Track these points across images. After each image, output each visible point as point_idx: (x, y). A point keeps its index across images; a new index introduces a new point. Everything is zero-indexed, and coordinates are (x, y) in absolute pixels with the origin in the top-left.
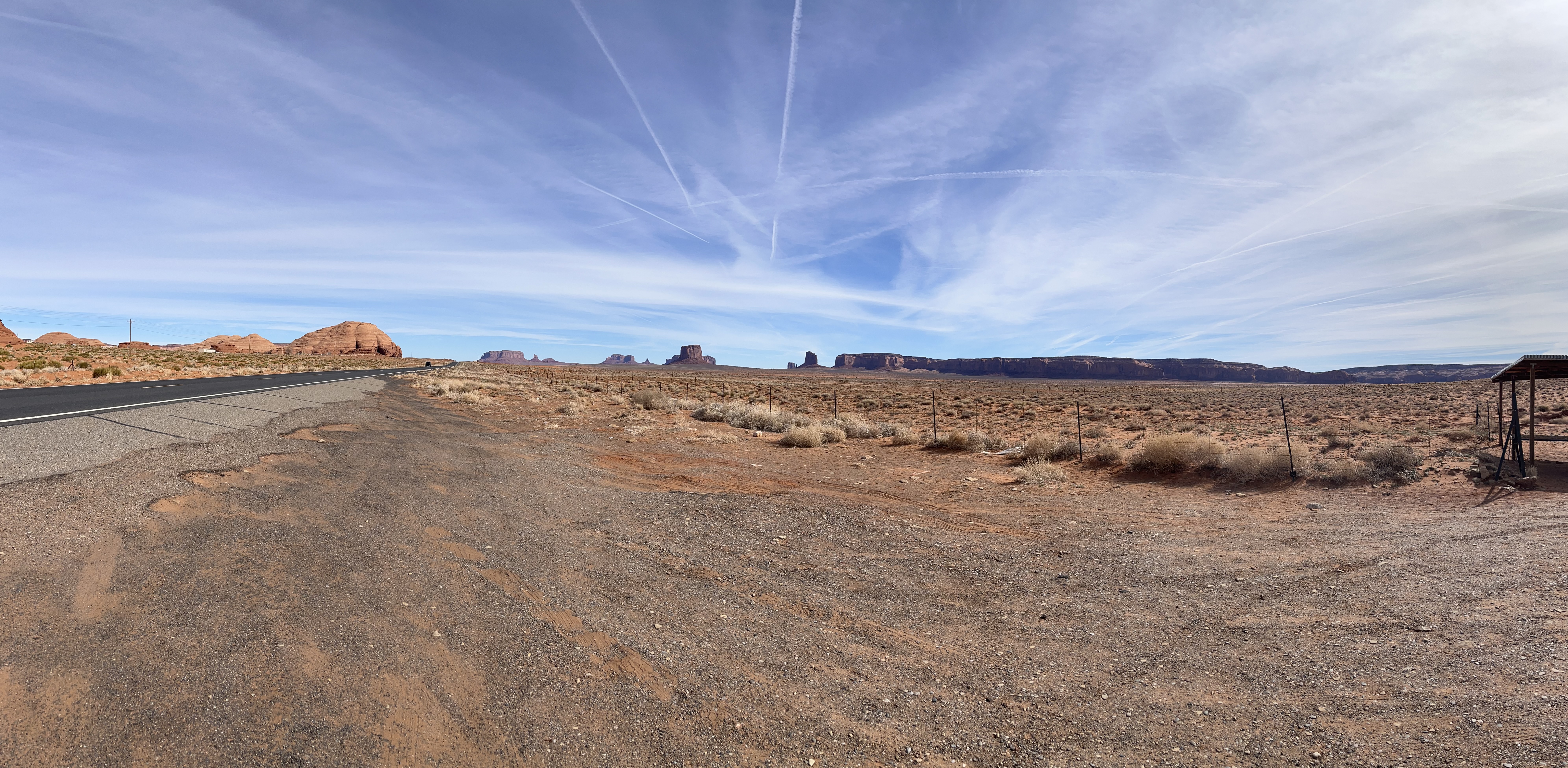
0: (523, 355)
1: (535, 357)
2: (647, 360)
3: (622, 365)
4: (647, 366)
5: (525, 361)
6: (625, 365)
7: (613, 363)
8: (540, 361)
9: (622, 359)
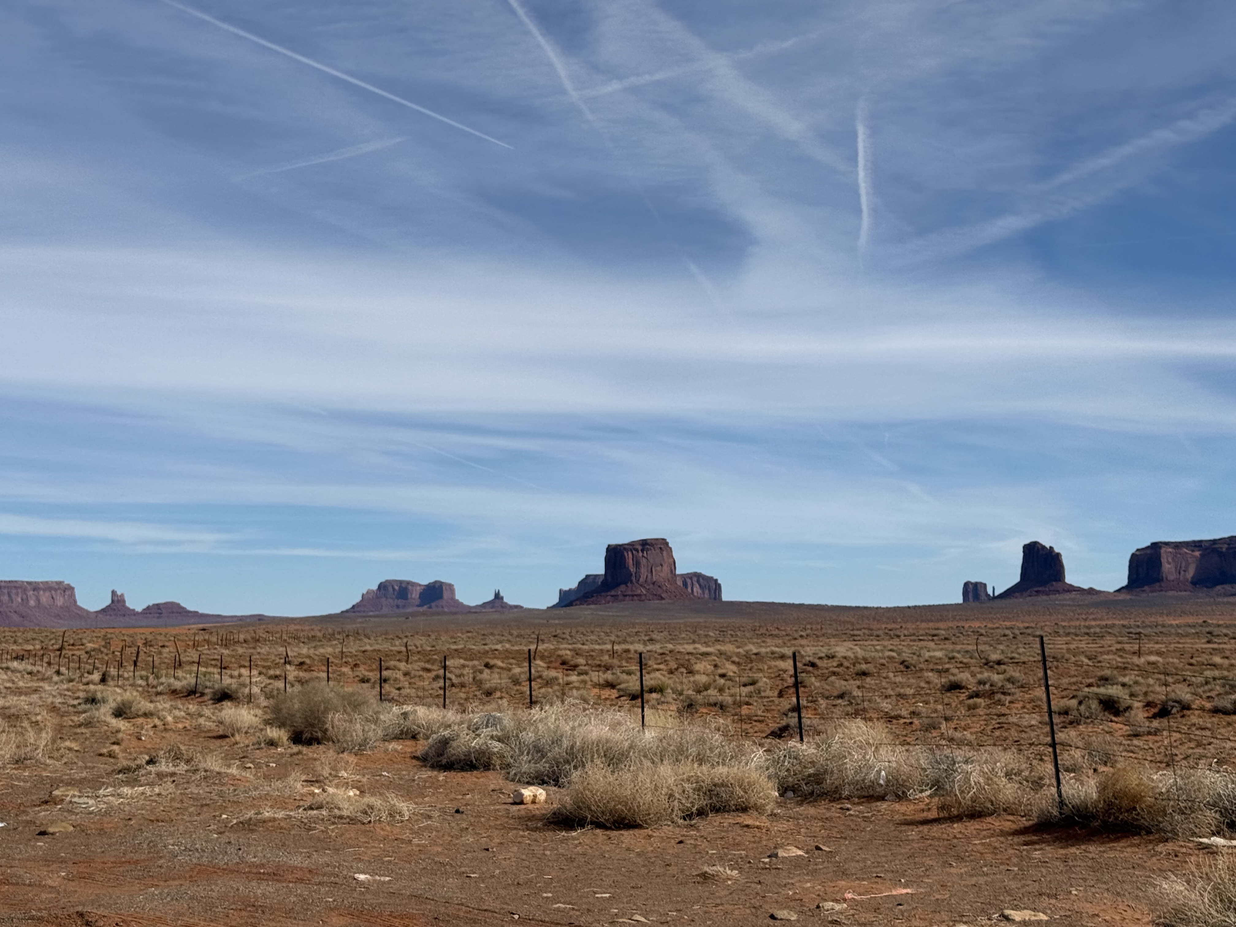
0: (72, 596)
1: (117, 601)
2: (498, 596)
3: (414, 615)
4: (496, 616)
5: (82, 614)
6: (424, 614)
7: (385, 610)
8: (133, 613)
9: (415, 595)
